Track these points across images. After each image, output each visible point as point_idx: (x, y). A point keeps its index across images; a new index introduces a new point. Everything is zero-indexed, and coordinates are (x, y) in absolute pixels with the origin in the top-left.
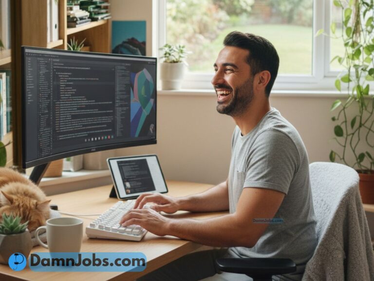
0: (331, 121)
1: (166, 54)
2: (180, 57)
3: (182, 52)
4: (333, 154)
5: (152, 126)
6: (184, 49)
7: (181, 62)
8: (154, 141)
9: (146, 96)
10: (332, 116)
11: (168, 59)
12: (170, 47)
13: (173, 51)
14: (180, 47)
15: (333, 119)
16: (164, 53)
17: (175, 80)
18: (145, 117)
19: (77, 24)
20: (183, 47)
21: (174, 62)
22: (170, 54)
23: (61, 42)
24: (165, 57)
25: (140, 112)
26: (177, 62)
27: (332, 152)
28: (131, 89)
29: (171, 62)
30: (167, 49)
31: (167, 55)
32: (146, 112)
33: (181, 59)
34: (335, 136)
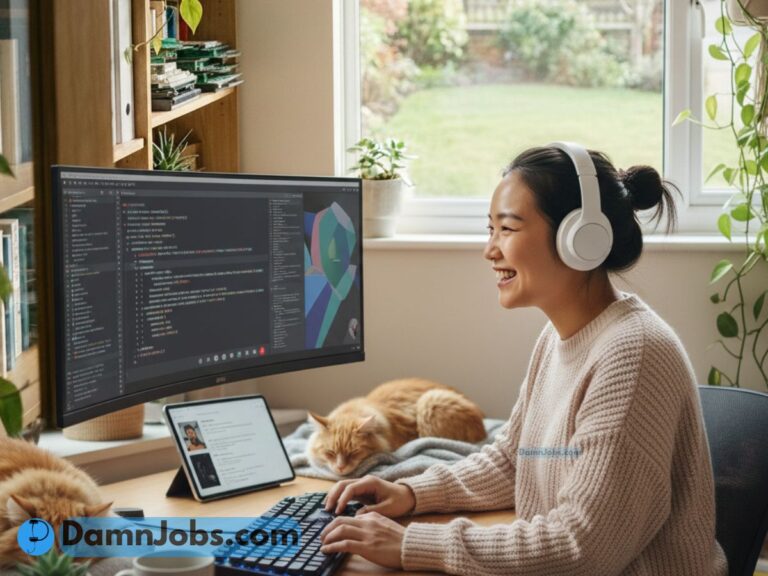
0: (710, 303)
1: (363, 161)
2: (395, 166)
3: (397, 155)
4: (717, 373)
5: (354, 322)
6: (403, 150)
7: (395, 177)
8: (360, 356)
9: (338, 260)
10: (713, 294)
11: (369, 172)
12: (372, 146)
13: (379, 155)
14: (393, 145)
15: (715, 299)
16: (359, 158)
17: (383, 218)
18: (338, 305)
19: (173, 102)
20: (401, 145)
21: (381, 177)
22: (372, 161)
23: (139, 144)
24: (363, 167)
25: (326, 293)
26: (388, 178)
27: (713, 370)
28: (306, 249)
29: (375, 179)
30: (366, 151)
31: (367, 164)
32: (340, 293)
33: (396, 171)
34: (719, 336)
